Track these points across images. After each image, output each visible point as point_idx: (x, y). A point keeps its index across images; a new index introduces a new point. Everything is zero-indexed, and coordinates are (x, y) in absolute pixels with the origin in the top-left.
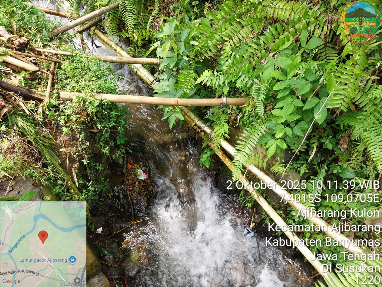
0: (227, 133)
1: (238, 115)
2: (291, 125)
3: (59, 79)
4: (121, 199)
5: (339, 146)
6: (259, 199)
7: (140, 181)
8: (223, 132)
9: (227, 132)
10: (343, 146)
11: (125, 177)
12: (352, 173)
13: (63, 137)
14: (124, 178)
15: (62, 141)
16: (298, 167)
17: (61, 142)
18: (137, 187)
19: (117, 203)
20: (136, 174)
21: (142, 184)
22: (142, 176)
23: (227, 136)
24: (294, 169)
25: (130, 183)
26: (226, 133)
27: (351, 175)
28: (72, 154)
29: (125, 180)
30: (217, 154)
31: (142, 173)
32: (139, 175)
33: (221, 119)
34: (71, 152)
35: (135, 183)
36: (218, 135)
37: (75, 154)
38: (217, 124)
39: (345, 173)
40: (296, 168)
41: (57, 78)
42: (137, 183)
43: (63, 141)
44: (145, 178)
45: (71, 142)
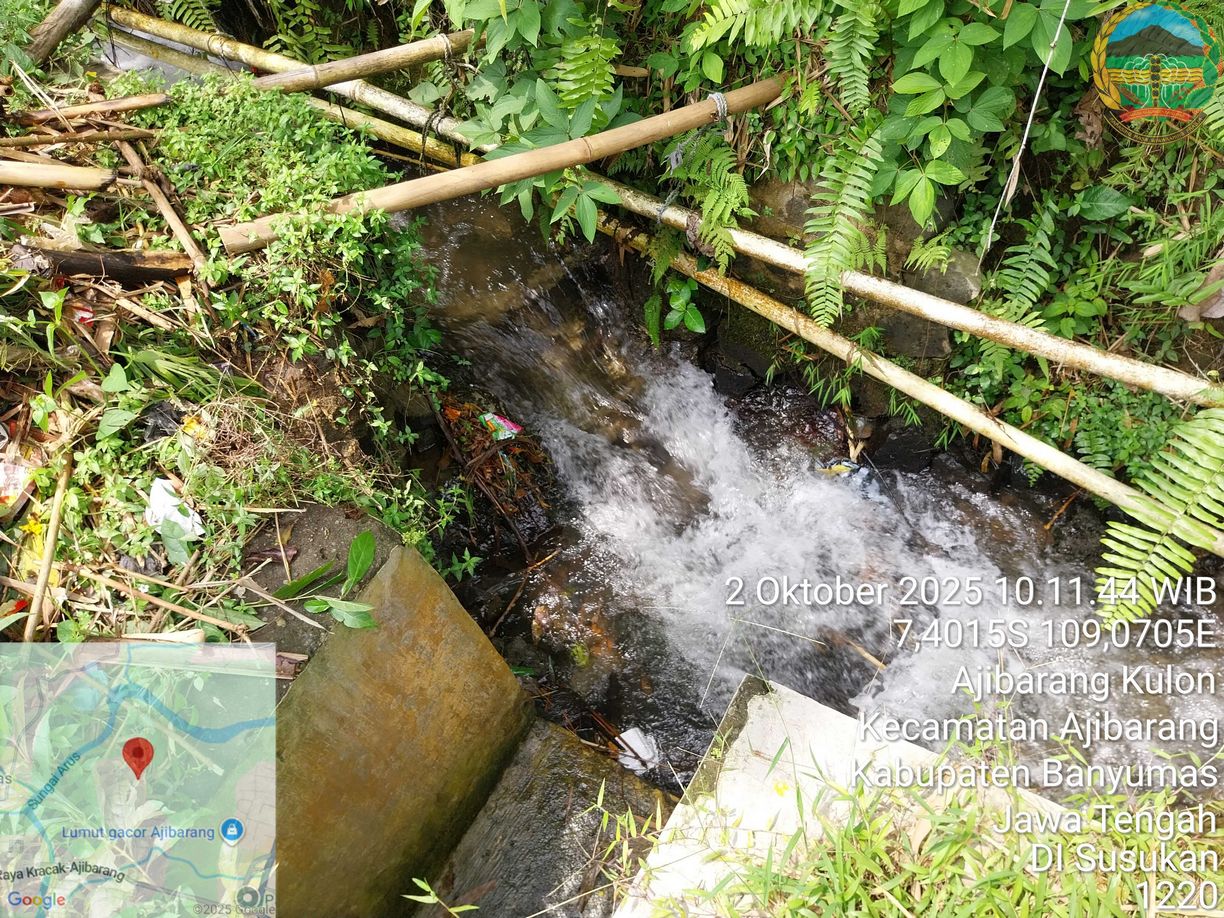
0: (747, 204)
1: (762, 137)
2: (961, 109)
3: (181, 191)
4: (472, 516)
5: (1079, 135)
6: (876, 366)
7: (506, 446)
8: (735, 205)
9: (746, 199)
10: (1089, 130)
11: (456, 452)
12: (1117, 199)
13: (284, 374)
14: (453, 453)
15: (286, 387)
16: (968, 236)
17: (283, 390)
18: (508, 464)
19: (464, 532)
20: (484, 429)
21: (518, 451)
22: (506, 432)
23: (747, 212)
24: (959, 242)
25: (480, 460)
26: (743, 205)
27: (1117, 205)
28: (330, 417)
29: (458, 457)
30: (710, 285)
31: (501, 422)
32: (495, 431)
33: (715, 165)
34: (325, 413)
35: (494, 457)
36: (720, 218)
37: (337, 414)
38: (706, 188)
39: (1099, 207)
40: (962, 239)
41: (176, 191)
42: (500, 453)
43: (289, 384)
44: (515, 431)
45: (316, 379)
